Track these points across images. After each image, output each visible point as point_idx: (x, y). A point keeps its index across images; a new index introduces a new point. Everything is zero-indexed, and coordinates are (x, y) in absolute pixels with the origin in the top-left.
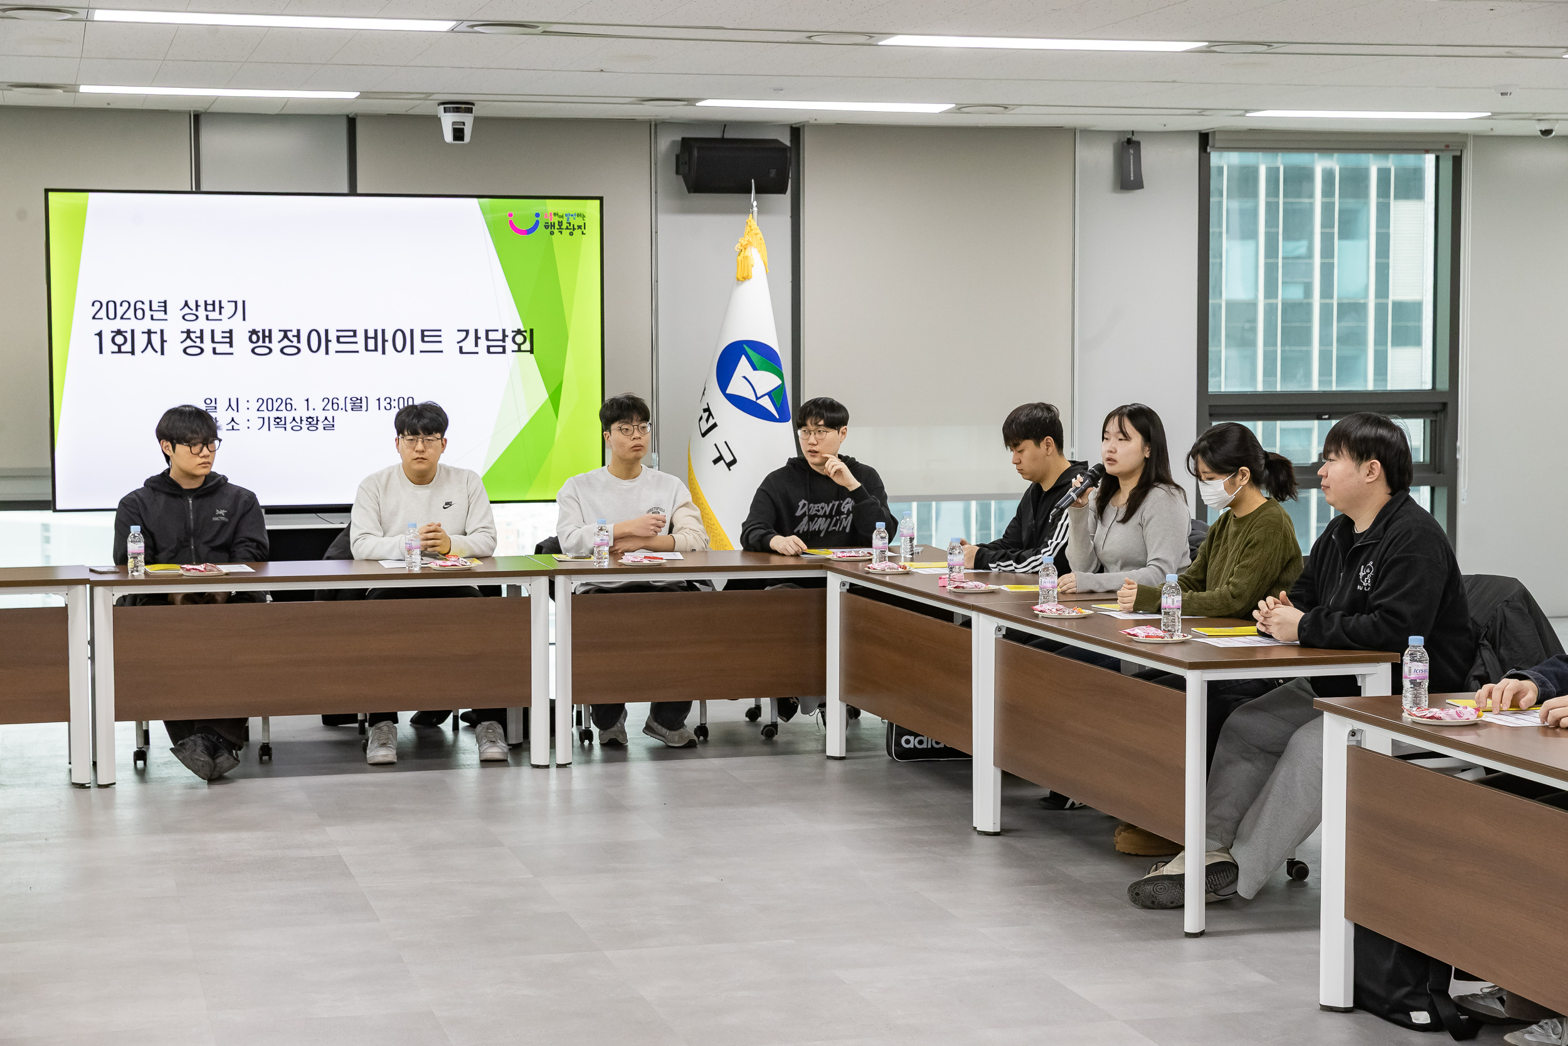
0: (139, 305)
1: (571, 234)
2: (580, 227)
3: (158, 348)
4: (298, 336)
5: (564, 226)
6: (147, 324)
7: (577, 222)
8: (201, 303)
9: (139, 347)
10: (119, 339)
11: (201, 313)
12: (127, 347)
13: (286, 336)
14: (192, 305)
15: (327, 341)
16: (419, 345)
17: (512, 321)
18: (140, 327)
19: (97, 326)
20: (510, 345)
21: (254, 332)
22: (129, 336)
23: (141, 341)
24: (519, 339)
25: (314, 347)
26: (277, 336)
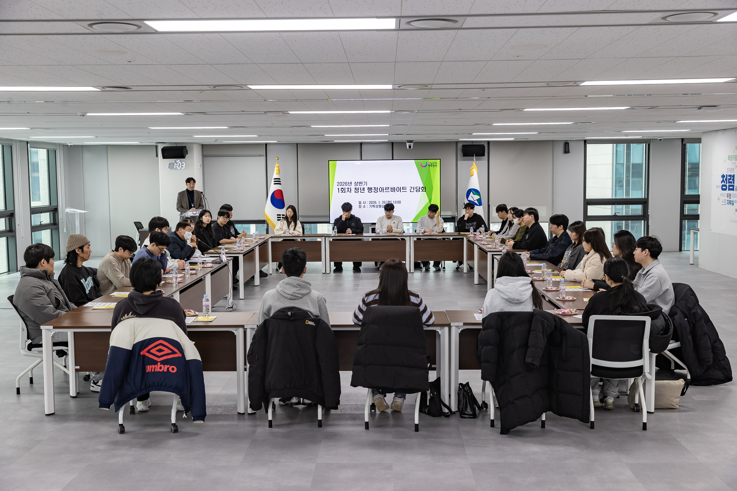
0: (346, 183)
1: (434, 167)
2: (436, 165)
3: (350, 192)
4: (377, 189)
5: (432, 165)
6: (348, 187)
7: (435, 164)
8: (358, 182)
9: (346, 191)
10: (342, 190)
11: (358, 184)
12: (344, 191)
13: (375, 189)
14: (357, 183)
15: (383, 190)
16: (402, 190)
17: (421, 185)
18: (346, 187)
19: (338, 187)
20: (421, 190)
21: (369, 188)
22: (344, 189)
23: (346, 190)
24: (423, 189)
25: (381, 191)
26: (373, 189)
